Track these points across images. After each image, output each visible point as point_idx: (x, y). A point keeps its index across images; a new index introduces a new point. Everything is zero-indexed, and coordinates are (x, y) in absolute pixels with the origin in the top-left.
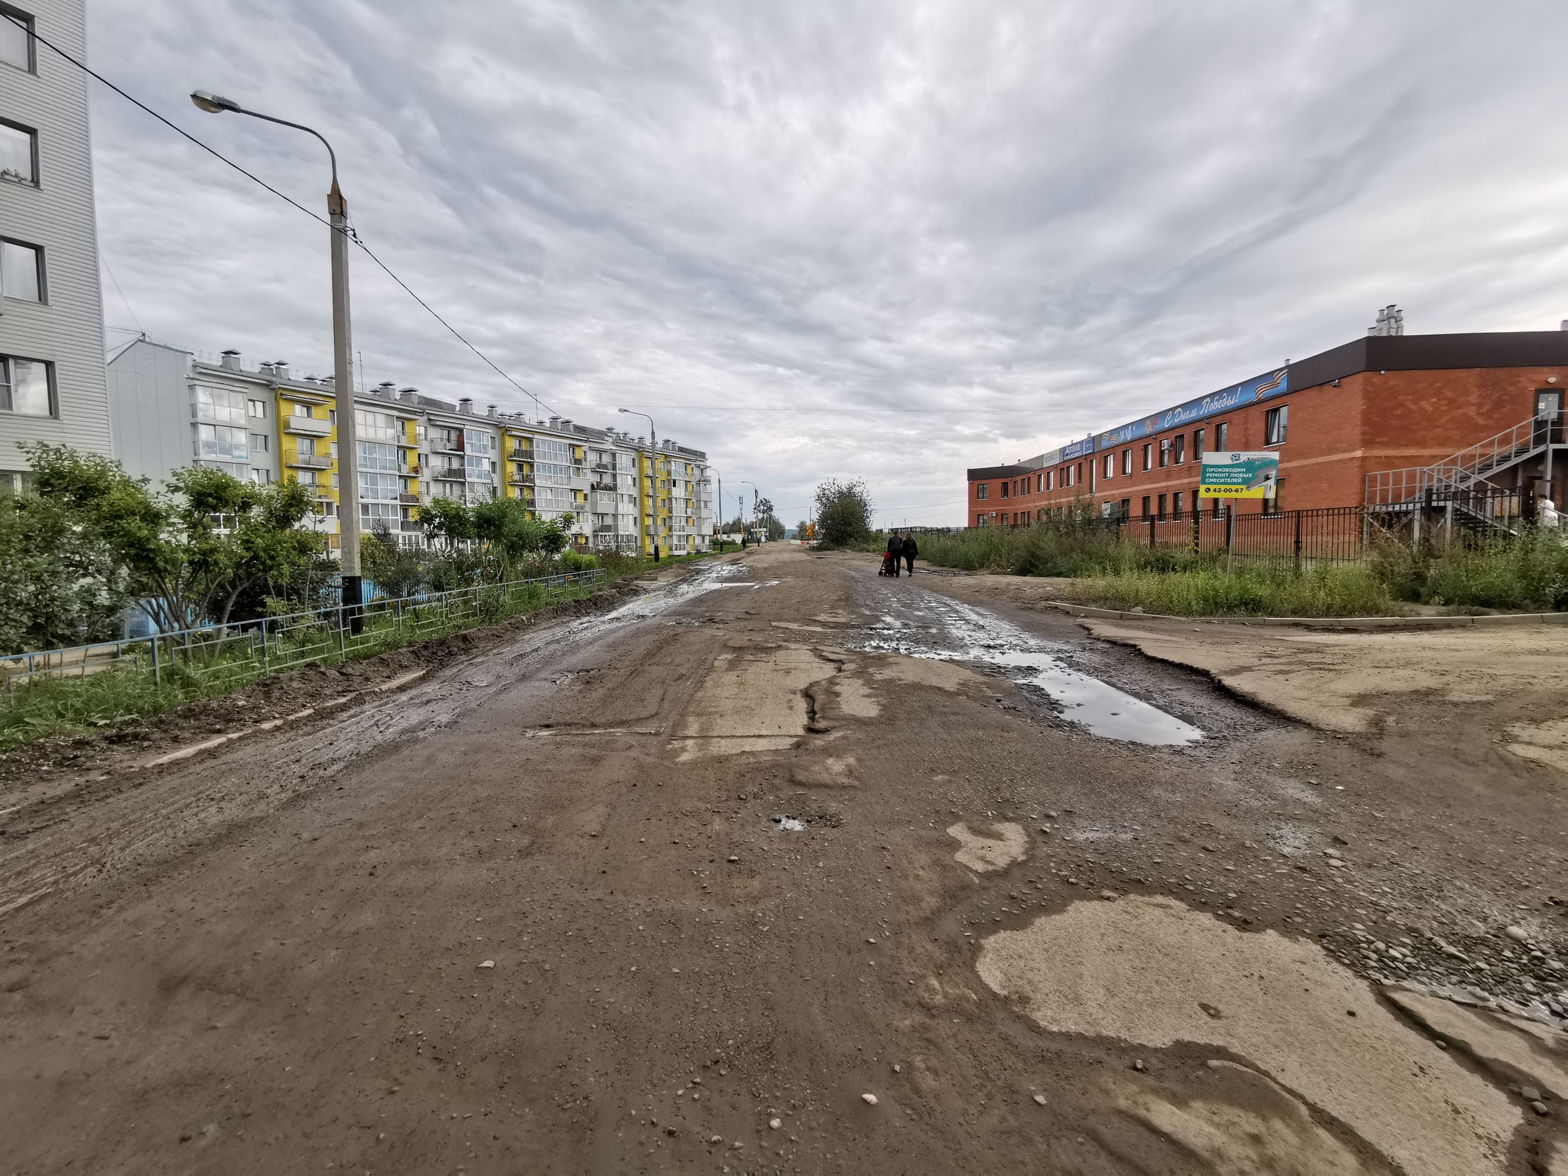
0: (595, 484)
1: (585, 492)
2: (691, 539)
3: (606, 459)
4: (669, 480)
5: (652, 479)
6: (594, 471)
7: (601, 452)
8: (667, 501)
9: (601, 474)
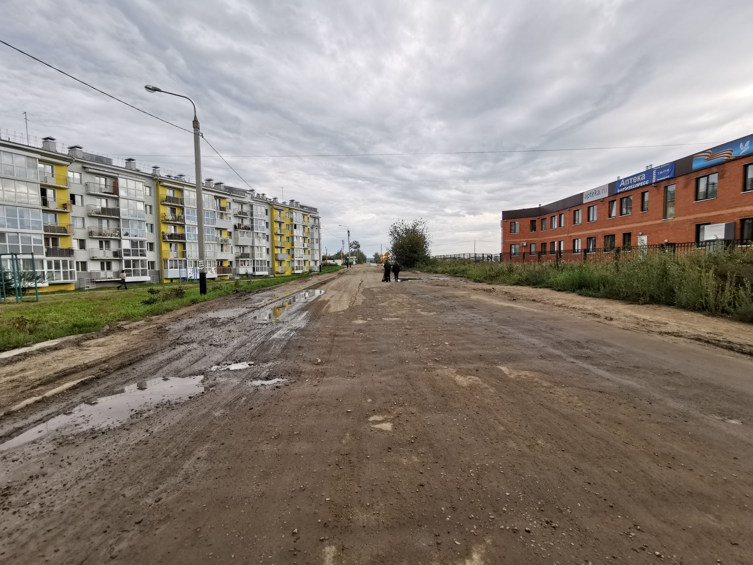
0: (237, 225)
1: (228, 230)
2: (307, 263)
3: (246, 208)
4: (292, 225)
5: (280, 223)
6: (236, 216)
7: (242, 204)
8: (290, 239)
9: (242, 219)
